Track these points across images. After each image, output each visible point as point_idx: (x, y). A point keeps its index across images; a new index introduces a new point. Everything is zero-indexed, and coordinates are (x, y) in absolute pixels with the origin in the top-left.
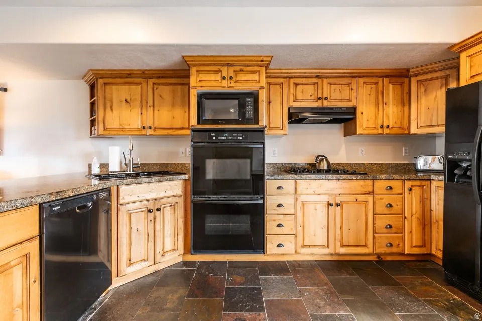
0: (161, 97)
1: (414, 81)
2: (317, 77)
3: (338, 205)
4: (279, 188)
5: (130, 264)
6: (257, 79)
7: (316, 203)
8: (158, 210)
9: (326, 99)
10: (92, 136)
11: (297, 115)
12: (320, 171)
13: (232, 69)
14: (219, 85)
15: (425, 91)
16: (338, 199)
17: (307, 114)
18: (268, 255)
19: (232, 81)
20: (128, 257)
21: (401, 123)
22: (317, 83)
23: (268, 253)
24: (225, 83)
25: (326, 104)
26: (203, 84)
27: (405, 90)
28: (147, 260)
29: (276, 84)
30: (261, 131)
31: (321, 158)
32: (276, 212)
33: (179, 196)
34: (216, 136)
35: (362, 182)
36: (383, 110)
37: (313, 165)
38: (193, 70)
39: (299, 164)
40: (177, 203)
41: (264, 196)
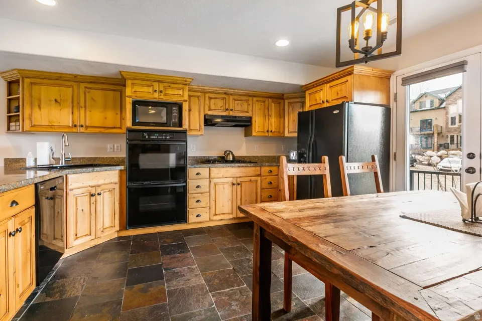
0: (93, 100)
1: (286, 102)
2: (225, 93)
3: (238, 184)
4: (198, 174)
5: (77, 238)
6: (182, 94)
7: (223, 183)
8: (99, 194)
9: (232, 110)
10: (9, 132)
11: (211, 120)
12: (227, 162)
13: (162, 85)
14: (150, 96)
15: (292, 109)
16: (239, 180)
17: (218, 120)
18: (189, 224)
19: (162, 94)
20: (75, 232)
21: (280, 129)
22: (225, 98)
23: (190, 222)
24: (156, 95)
25: (231, 114)
26: (138, 94)
27: (282, 108)
28: (90, 235)
29: (195, 96)
30: (185, 132)
31: (228, 153)
32: (195, 192)
33: (116, 183)
34: (148, 135)
35: (253, 168)
36: (269, 120)
37: (222, 158)
38: (129, 83)
39: (212, 157)
40: (114, 189)
41: (186, 180)
